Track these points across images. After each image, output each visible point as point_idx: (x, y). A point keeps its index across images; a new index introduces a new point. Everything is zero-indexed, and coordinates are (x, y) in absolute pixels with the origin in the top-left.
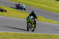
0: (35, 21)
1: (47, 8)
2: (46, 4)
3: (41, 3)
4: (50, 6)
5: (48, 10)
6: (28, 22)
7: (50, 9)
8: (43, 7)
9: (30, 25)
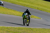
0: (29, 17)
1: (28, 6)
2: (28, 2)
3: (24, 2)
4: (31, 3)
5: (30, 7)
6: (24, 18)
7: (31, 6)
8: (25, 5)
9: (25, 20)
